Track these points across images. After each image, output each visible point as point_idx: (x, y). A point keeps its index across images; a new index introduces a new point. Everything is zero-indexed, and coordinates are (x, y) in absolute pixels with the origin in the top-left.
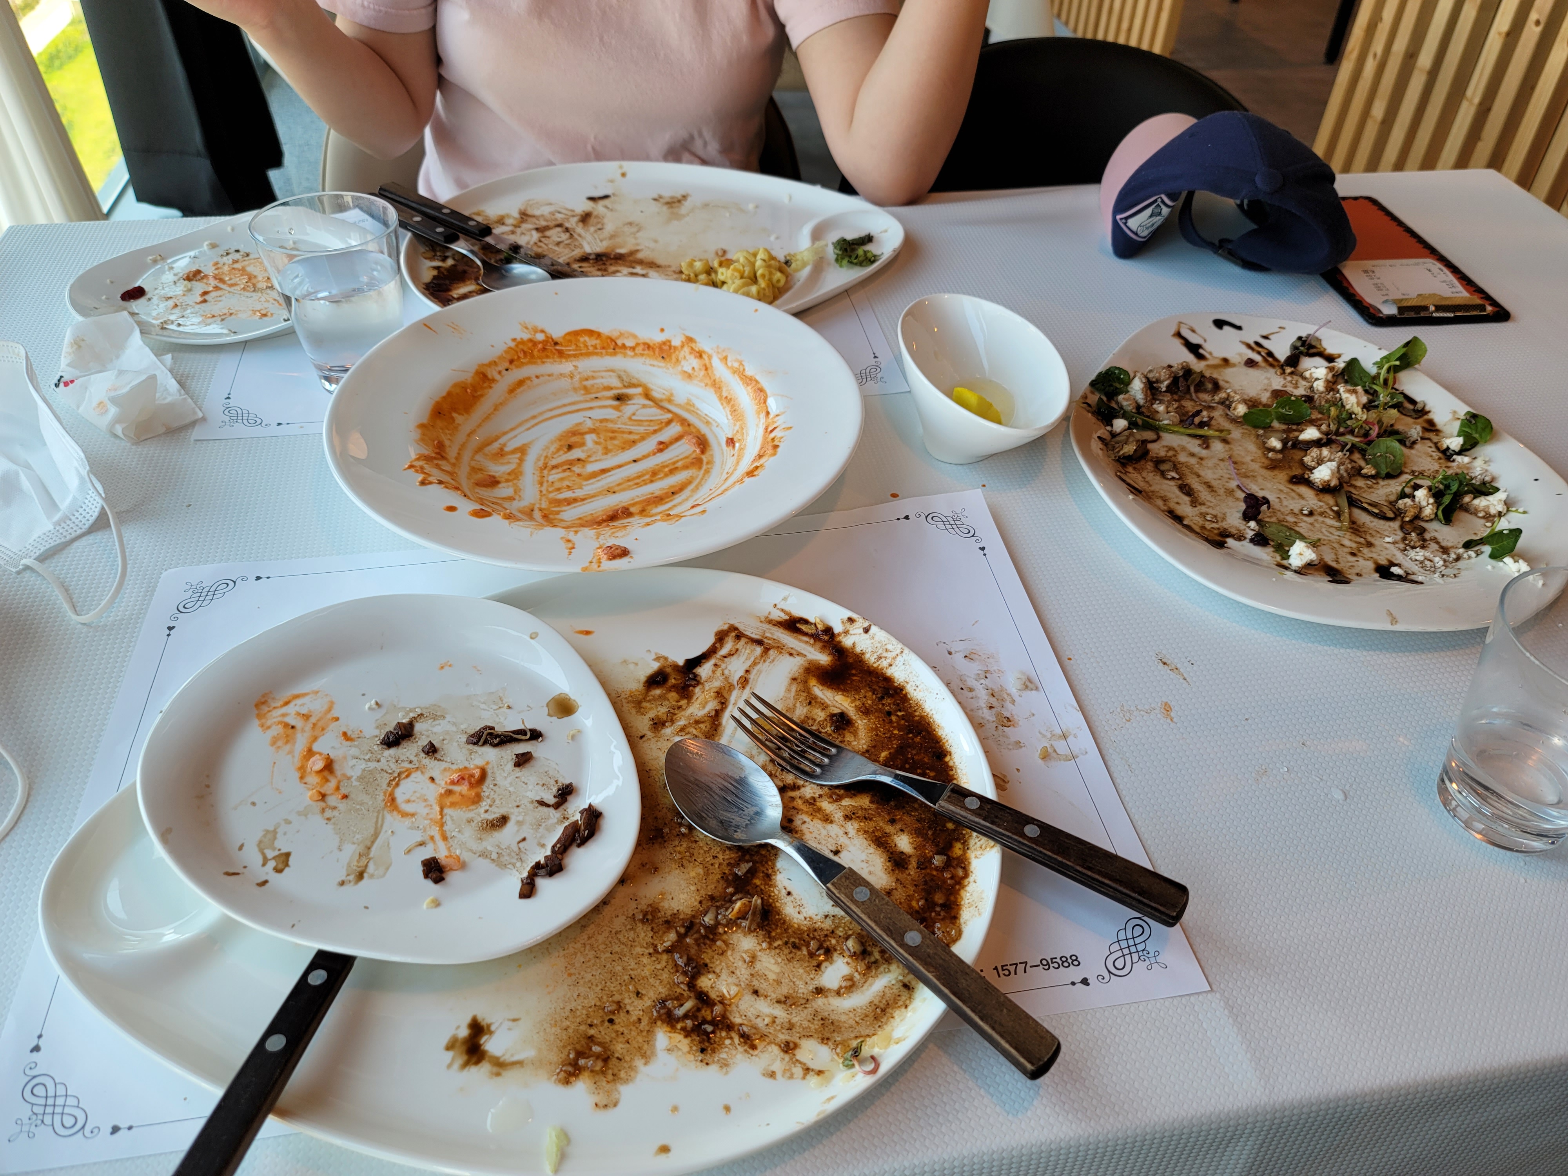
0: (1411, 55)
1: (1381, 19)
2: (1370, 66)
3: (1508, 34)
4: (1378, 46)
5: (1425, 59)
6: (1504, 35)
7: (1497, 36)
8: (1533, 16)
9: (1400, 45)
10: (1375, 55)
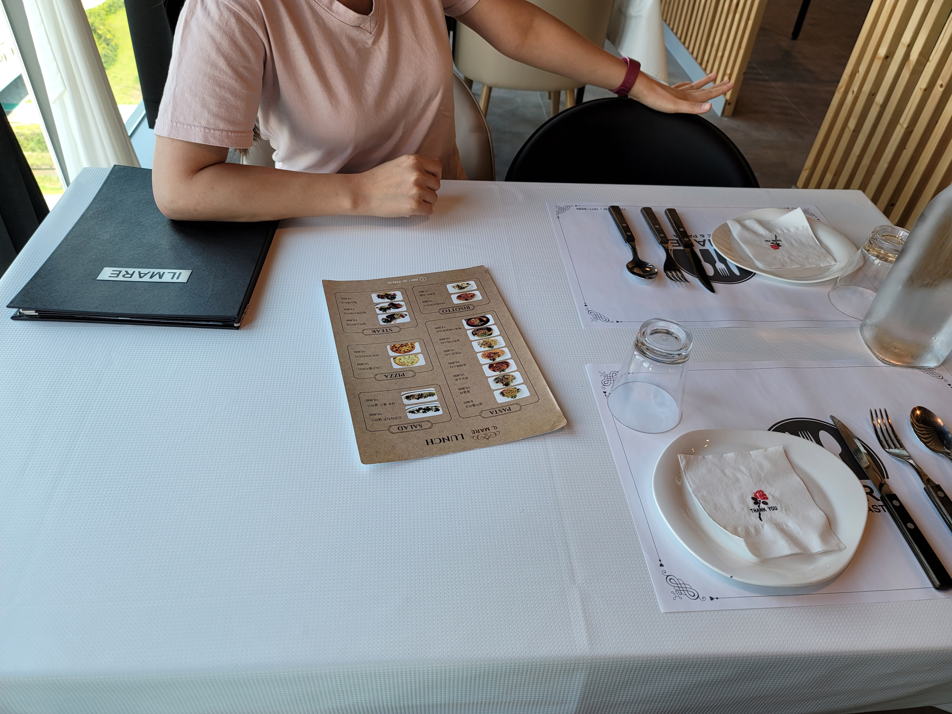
0: (873, 94)
1: (858, 71)
2: (850, 97)
3: (925, 90)
4: (855, 87)
5: (880, 98)
6: (923, 90)
7: (919, 90)
8: (940, 82)
9: (867, 88)
10: (853, 92)
